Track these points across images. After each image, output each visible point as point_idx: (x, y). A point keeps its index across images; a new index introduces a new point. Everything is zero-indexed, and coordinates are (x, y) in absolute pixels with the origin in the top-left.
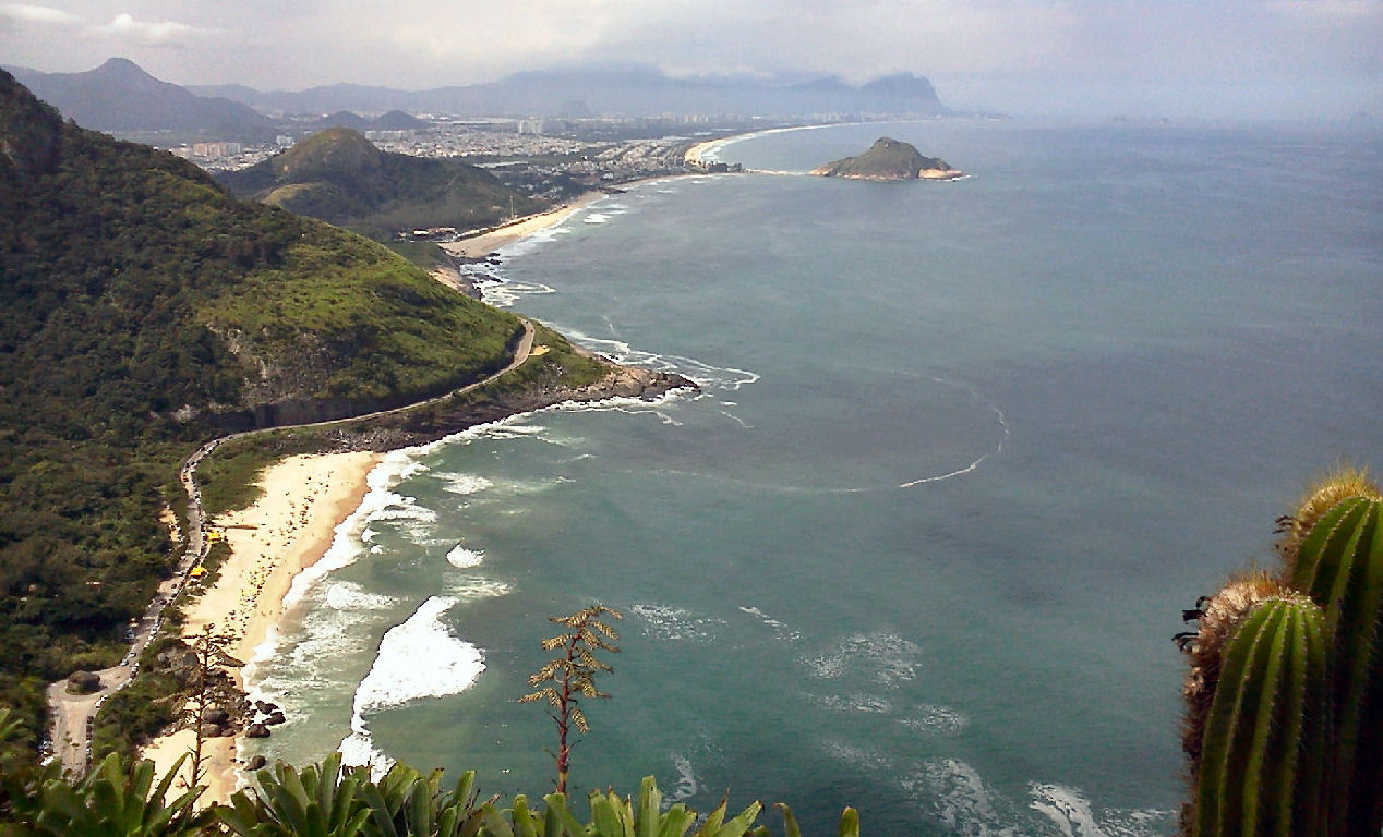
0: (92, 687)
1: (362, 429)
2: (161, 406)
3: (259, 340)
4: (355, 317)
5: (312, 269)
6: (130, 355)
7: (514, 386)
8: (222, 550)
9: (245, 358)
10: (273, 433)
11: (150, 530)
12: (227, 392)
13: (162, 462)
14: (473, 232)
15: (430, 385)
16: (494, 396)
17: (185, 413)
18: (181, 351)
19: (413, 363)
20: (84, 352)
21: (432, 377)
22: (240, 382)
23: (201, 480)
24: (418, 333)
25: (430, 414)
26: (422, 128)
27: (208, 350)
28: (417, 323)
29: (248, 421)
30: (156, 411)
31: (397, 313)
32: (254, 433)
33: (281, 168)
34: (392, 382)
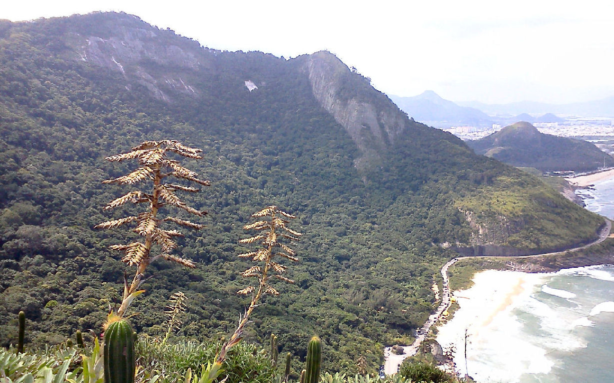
0: (401, 352)
1: (521, 262)
2: (436, 241)
3: (480, 217)
4: (523, 211)
5: (507, 187)
6: (426, 218)
7: (598, 251)
8: (455, 306)
9: (473, 224)
10: (482, 258)
11: (427, 292)
12: (464, 238)
13: (435, 264)
14: (583, 174)
15: (556, 246)
16: (587, 254)
17: (445, 245)
18: (446, 218)
19: (548, 235)
20: (409, 214)
21: (557, 242)
22: (470, 234)
23: (450, 275)
24: (552, 221)
25: (554, 259)
26: (561, 122)
27: (458, 220)
28: (552, 216)
29: (471, 252)
30: (434, 242)
31: (543, 211)
32: (473, 257)
33: (494, 140)
34: (538, 243)
